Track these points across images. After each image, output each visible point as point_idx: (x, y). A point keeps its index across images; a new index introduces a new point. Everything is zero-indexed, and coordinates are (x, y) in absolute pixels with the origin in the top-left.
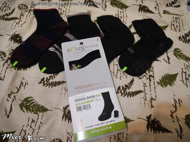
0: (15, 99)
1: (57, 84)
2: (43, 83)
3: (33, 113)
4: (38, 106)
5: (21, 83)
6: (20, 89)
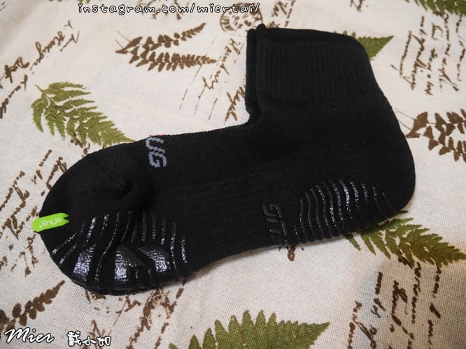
1: (179, 61)
3: (69, 138)
4: (93, 119)
5: (59, 37)
6: (47, 50)
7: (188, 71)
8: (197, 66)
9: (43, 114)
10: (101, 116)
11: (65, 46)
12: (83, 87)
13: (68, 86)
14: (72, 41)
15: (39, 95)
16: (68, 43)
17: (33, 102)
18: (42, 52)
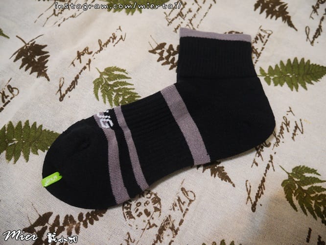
0: (89, 67)
2: (160, 54)
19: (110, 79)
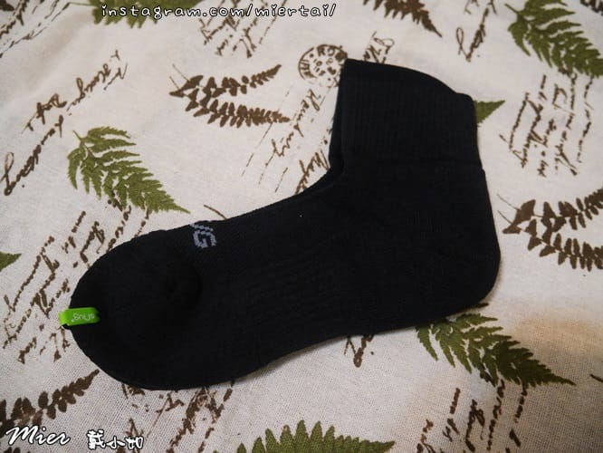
0: (61, 130)
1: (246, 116)
2: (190, 96)
3: (106, 197)
4: (135, 175)
5: (104, 72)
6: (89, 89)
7: (256, 130)
8: (267, 125)
9: (79, 167)
10: (145, 172)
11: (110, 83)
12: (127, 134)
13: (109, 133)
14: (118, 77)
15: (76, 144)
16: (113, 79)
17: (69, 152)
18: (83, 90)
19: (96, 149)
